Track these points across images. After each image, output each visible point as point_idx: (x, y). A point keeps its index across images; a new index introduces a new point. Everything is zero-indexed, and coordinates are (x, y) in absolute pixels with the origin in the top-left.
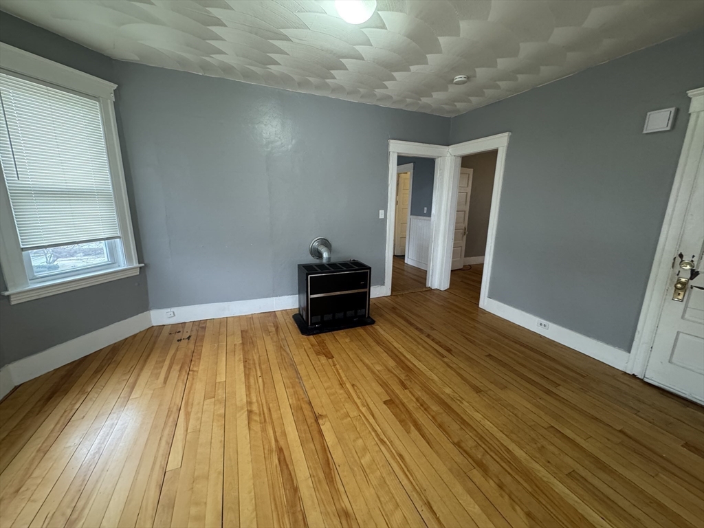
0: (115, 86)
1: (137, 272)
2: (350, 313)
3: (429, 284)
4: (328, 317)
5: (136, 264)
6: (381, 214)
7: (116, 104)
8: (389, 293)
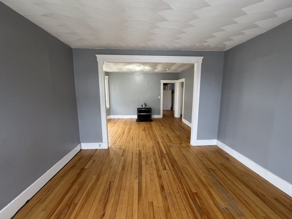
0: (108, 76)
1: (109, 108)
2: (147, 119)
3: (175, 116)
4: (142, 119)
5: (109, 106)
6: (159, 97)
7: (108, 79)
8: (162, 117)
